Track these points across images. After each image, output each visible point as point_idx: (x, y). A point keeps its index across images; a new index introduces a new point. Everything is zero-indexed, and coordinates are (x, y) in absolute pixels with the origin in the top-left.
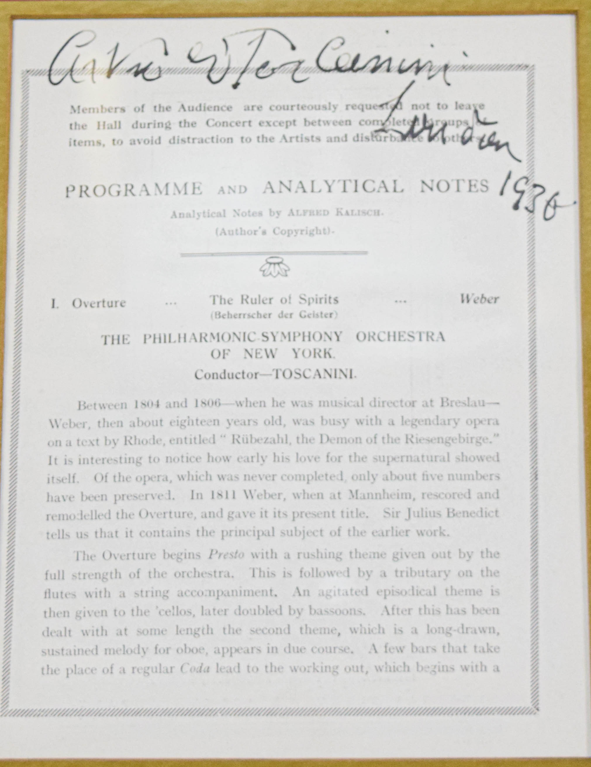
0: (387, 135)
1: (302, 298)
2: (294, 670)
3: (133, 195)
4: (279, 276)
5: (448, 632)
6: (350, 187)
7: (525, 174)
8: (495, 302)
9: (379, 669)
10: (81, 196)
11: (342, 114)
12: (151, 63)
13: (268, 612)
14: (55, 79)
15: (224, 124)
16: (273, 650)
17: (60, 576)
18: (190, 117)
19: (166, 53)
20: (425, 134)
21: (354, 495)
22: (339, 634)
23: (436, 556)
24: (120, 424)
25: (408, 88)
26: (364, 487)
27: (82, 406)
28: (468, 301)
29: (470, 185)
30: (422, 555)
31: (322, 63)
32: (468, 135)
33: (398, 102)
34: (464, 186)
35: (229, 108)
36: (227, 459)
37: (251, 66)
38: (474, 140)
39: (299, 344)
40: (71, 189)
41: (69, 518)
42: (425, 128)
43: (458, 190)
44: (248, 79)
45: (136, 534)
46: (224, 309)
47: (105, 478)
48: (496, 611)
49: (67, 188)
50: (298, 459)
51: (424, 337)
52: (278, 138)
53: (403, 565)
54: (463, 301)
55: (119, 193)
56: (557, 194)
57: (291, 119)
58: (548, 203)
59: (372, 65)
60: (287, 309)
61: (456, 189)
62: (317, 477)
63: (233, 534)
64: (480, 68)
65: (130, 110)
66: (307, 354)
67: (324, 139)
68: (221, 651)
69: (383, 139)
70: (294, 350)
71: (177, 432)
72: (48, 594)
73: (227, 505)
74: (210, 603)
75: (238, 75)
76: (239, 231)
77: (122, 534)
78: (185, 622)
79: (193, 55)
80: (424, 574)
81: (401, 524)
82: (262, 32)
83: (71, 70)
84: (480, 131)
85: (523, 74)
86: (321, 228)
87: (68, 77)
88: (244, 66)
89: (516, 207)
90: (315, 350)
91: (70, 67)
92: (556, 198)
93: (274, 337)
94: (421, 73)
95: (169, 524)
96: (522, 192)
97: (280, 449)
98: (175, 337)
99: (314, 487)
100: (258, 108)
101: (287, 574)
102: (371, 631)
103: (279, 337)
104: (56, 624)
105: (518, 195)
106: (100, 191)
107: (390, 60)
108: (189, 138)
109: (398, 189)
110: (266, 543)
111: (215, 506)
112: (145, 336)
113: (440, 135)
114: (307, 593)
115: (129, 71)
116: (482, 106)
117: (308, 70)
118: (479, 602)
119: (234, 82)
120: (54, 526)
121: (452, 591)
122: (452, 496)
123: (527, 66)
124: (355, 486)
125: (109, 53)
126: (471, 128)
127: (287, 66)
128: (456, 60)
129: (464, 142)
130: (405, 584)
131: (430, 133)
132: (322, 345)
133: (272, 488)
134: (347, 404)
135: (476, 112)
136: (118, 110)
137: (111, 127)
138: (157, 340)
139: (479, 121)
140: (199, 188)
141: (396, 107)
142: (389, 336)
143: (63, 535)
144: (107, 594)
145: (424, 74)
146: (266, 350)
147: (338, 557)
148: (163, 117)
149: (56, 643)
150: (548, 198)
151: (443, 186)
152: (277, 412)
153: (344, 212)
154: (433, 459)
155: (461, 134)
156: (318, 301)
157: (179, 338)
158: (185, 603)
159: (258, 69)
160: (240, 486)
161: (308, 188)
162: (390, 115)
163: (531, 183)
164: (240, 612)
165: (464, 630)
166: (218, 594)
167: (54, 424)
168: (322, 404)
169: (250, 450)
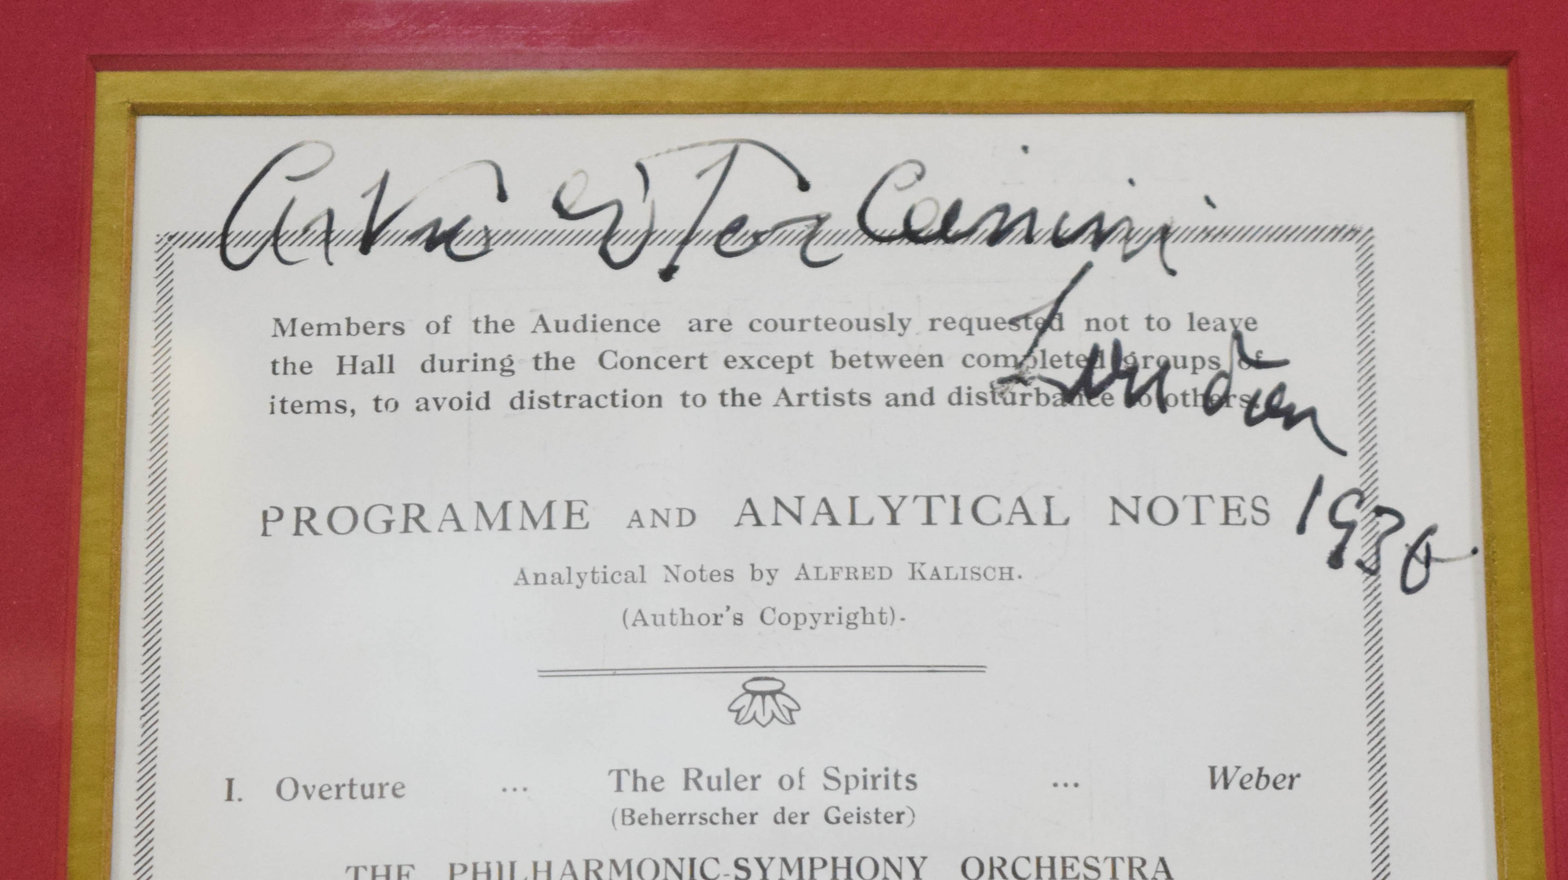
0: (1030, 389)
1: (829, 777)
3: (424, 530)
4: (775, 723)
6: (943, 512)
7: (1356, 484)
8: (1291, 787)
10: (297, 533)
11: (920, 341)
12: (466, 220)
14: (237, 255)
15: (639, 363)
18: (560, 345)
19: (502, 196)
20: (1119, 387)
25: (1075, 281)
28: (1226, 786)
29: (1227, 510)
31: (872, 222)
32: (1219, 390)
33: (1053, 313)
34: (1213, 512)
35: (652, 327)
37: (704, 226)
38: (1232, 401)
40: (273, 515)
42: (1117, 374)
43: (1198, 521)
44: (698, 257)
46: (642, 803)
49: (265, 513)
51: (1123, 869)
52: (770, 395)
54: (1214, 785)
55: (389, 524)
56: (1431, 531)
57: (801, 353)
58: (1412, 553)
59: (991, 225)
60: (794, 802)
61: (1192, 518)
64: (1244, 234)
65: (415, 329)
67: (878, 400)
69: (1018, 399)
75: (674, 248)
76: (678, 617)
79: (565, 202)
82: (730, 147)
83: (276, 234)
84: (1248, 382)
85: (1348, 249)
86: (873, 608)
87: (269, 249)
88: (688, 229)
89: (1336, 560)
91: (272, 227)
92: (1429, 539)
93: (764, 870)
94: (1104, 247)
96: (1350, 526)
98: (524, 871)
100: (722, 327)
103: (774, 870)
105: (1340, 533)
106: (343, 520)
107: (1032, 214)
108: (556, 396)
109: (1056, 518)
112: (452, 866)
113: (1153, 391)
115: (414, 236)
116: (1251, 324)
117: (837, 237)
119: (664, 265)
123: (1355, 231)
125: (364, 194)
126: (1227, 376)
127: (789, 228)
128: (1189, 216)
129: (1211, 407)
131: (1129, 385)
135: (1238, 336)
136: (388, 330)
137: (369, 369)
139: (1244, 357)
140: (581, 513)
141: (1047, 324)
142: (1039, 867)
145: (1112, 249)
148: (494, 346)
150: (1412, 540)
151: (1163, 511)
153: (927, 571)
155: (1202, 390)
156: (869, 782)
157: (536, 871)
159: (721, 235)
161: (842, 514)
162: (1035, 344)
163: (1370, 504)
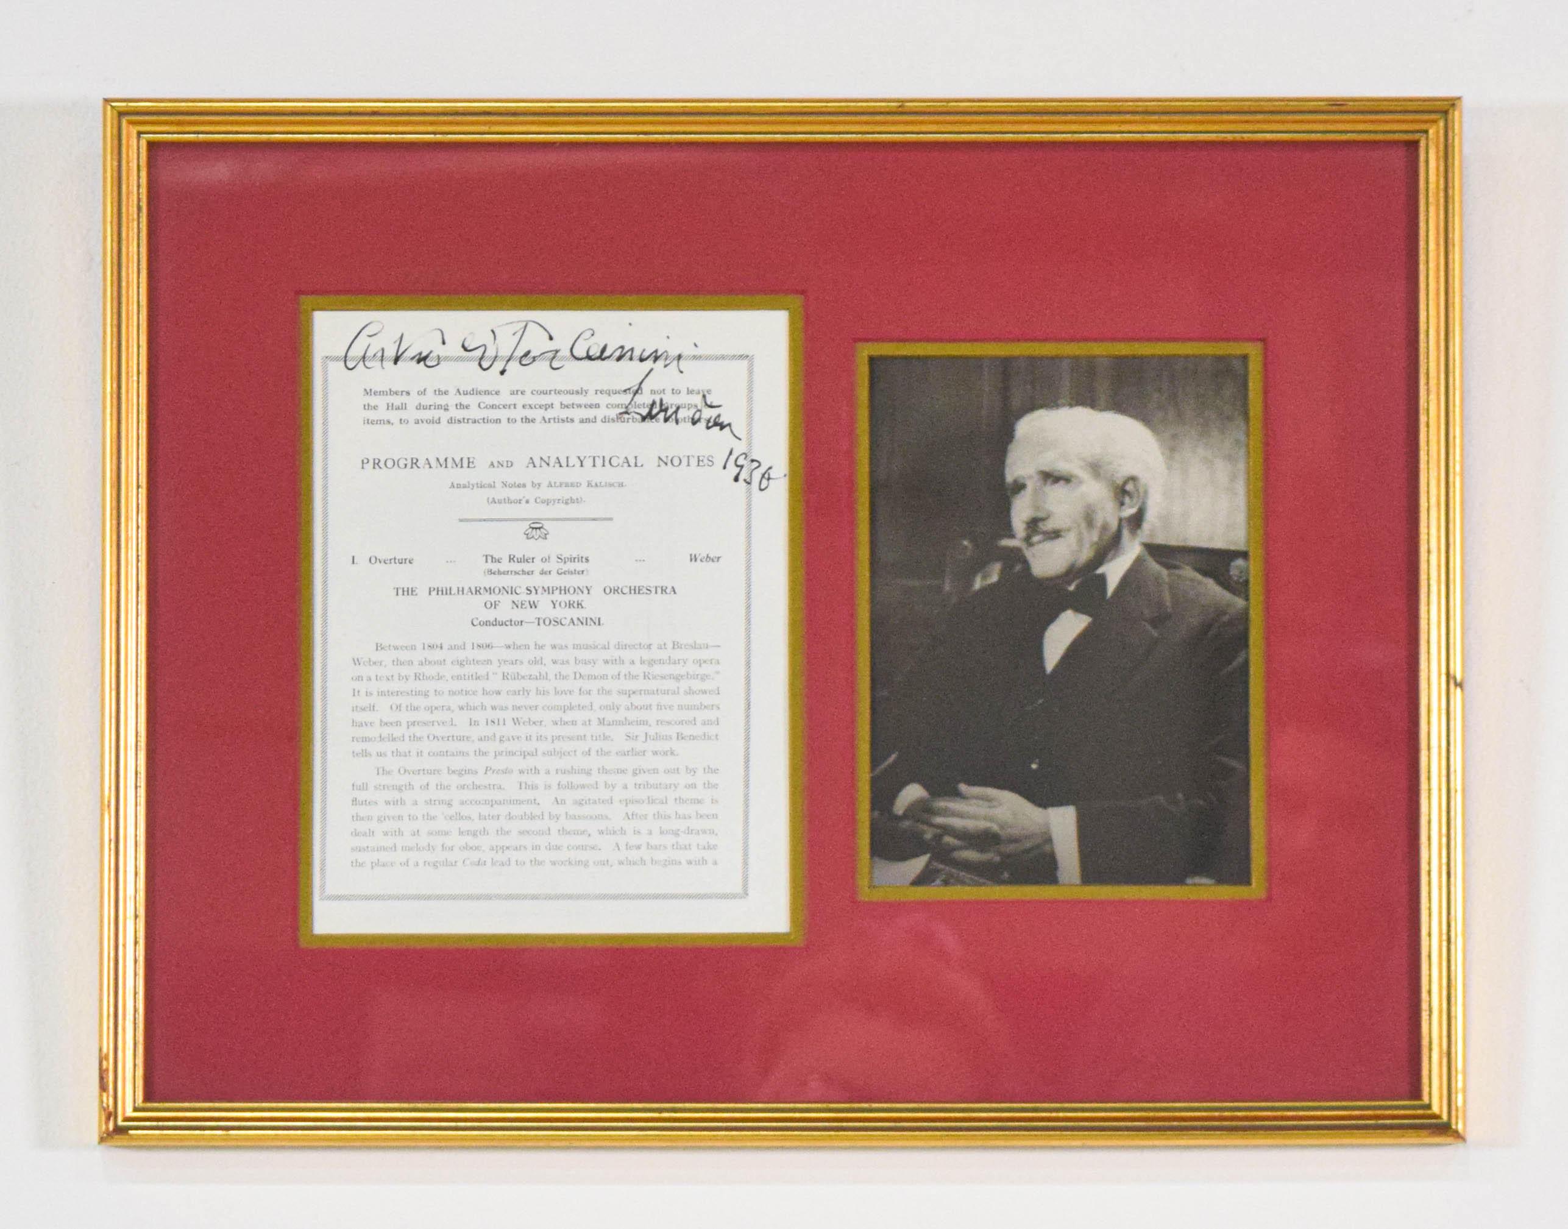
0: (630, 416)
1: (559, 558)
2: (554, 863)
3: (418, 467)
4: (540, 539)
5: (676, 833)
6: (599, 462)
7: (744, 451)
8: (718, 561)
9: (621, 863)
10: (374, 468)
11: (591, 399)
12: (431, 352)
13: (532, 817)
14: (350, 365)
15: (493, 407)
16: (536, 848)
17: (364, 787)
18: (465, 400)
19: (444, 343)
20: (661, 416)
21: (602, 722)
22: (589, 835)
23: (667, 771)
24: (411, 663)
25: (647, 375)
26: (610, 716)
27: (379, 647)
28: (696, 560)
29: (699, 461)
30: (655, 771)
31: (576, 353)
32: (697, 417)
33: (640, 388)
34: (694, 462)
35: (497, 393)
36: (498, 693)
37: (515, 354)
38: (702, 420)
39: (557, 596)
40: (365, 461)
41: (370, 740)
42: (661, 411)
43: (688, 465)
44: (513, 366)
45: (425, 754)
46: (495, 567)
47: (399, 707)
48: (715, 816)
49: (363, 461)
50: (557, 693)
51: (659, 590)
52: (539, 419)
53: (640, 779)
54: (691, 561)
55: (406, 465)
56: (770, 468)
57: (550, 403)
58: (763, 476)
59: (617, 354)
60: (546, 567)
61: (686, 464)
62: (571, 708)
63: (504, 754)
64: (708, 358)
65: (414, 393)
66: (563, 605)
67: (577, 421)
68: (495, 848)
69: (626, 420)
70: (552, 602)
71: (457, 670)
72: (355, 801)
73: (499, 731)
74: (485, 810)
75: (505, 363)
76: (507, 500)
77: (414, 753)
78: (465, 825)
79: (466, 345)
80: (657, 786)
81: (639, 746)
82: (524, 324)
83: (364, 357)
84: (708, 413)
85: (745, 363)
86: (574, 498)
87: (361, 363)
88: (510, 354)
89: (736, 479)
90: (570, 601)
91: (362, 354)
92: (770, 471)
93: (536, 590)
94: (658, 362)
95: (453, 746)
96: (742, 467)
97: (542, 684)
98: (454, 591)
99: (568, 716)
100: (522, 393)
101: (548, 787)
102: (614, 833)
103: (540, 591)
104: (362, 826)
105: (739, 469)
106: (389, 463)
107: (632, 350)
108: (464, 419)
109: (639, 464)
110: (531, 762)
111: (490, 730)
112: (430, 589)
113: (674, 417)
114: (563, 802)
115: (412, 358)
116: (709, 392)
117: (563, 358)
118: (704, 809)
119: (501, 369)
120: (359, 747)
121: (680, 800)
122: (681, 723)
123: (748, 356)
124: (602, 714)
125: (395, 342)
126: (700, 411)
127: (546, 354)
128: (688, 350)
129: (694, 422)
130: (642, 794)
131: (665, 415)
132: (575, 598)
133: (535, 716)
134: (596, 647)
135: (704, 396)
136: (404, 393)
137: (398, 408)
138: (440, 593)
139: (706, 404)
140: (473, 462)
141: (637, 392)
142: (630, 590)
143: (365, 754)
144: (402, 802)
145: (660, 363)
146: (529, 602)
147: (588, 773)
148: (441, 400)
149: (363, 842)
150: (763, 471)
151: (676, 462)
152: (538, 653)
153: (593, 484)
154: (666, 692)
155: (691, 416)
156: (573, 560)
157: (458, 590)
158: (466, 811)
159: (522, 357)
160: (509, 715)
161: (564, 463)
162: (632, 400)
163: (749, 459)
164: (510, 817)
165: (689, 831)
166: (492, 803)
167: (357, 662)
168: (576, 647)
169: (516, 685)
